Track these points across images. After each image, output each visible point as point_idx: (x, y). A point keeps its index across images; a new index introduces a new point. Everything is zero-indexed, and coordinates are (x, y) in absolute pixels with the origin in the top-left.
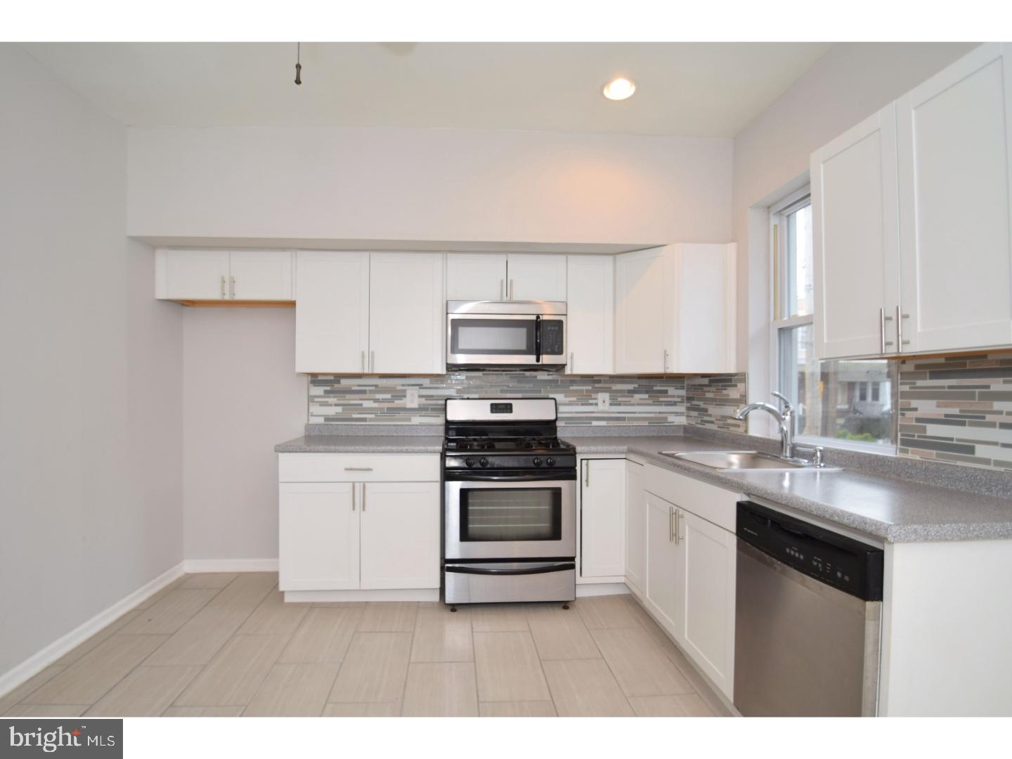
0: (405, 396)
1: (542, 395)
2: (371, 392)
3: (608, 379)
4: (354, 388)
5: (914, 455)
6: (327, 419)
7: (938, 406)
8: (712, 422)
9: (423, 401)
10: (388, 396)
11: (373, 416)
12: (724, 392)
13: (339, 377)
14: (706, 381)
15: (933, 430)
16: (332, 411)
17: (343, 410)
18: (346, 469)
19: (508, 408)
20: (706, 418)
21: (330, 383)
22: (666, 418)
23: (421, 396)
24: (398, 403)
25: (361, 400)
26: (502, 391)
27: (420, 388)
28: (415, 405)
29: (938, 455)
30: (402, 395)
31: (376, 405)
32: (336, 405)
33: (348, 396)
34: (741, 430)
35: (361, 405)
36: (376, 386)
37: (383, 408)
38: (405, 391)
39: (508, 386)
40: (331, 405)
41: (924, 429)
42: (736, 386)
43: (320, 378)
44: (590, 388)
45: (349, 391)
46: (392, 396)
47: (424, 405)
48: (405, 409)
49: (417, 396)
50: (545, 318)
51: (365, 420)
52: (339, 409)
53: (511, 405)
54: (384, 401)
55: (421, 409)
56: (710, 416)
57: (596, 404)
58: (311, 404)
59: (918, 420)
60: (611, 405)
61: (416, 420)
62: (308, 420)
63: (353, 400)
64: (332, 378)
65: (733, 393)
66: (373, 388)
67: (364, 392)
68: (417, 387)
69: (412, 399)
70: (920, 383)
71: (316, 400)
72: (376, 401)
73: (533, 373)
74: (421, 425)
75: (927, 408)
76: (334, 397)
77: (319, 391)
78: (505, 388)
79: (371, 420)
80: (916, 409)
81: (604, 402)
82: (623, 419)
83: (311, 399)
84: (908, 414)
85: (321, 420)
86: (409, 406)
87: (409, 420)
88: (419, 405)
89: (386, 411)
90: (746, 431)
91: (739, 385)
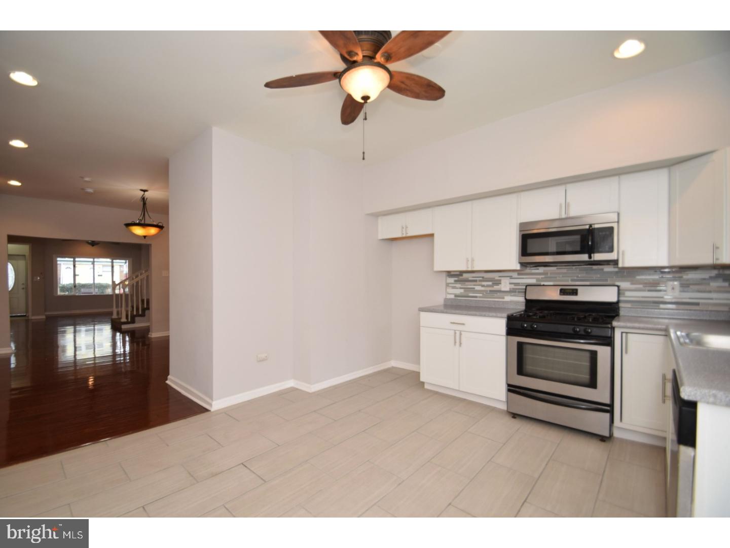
0: (500, 283)
1: (609, 282)
2: (480, 281)
4: (470, 279)
6: (456, 296)
9: (513, 286)
10: (490, 283)
11: (481, 295)
13: (461, 273)
16: (459, 291)
17: (465, 291)
18: (451, 323)
19: (575, 292)
21: (458, 276)
23: (510, 283)
24: (496, 288)
25: (474, 285)
27: (511, 278)
28: (507, 289)
30: (498, 283)
31: (483, 289)
32: (461, 288)
33: (467, 283)
35: (474, 288)
36: (483, 277)
37: (487, 291)
38: (500, 280)
39: (578, 277)
40: (457, 288)
43: (452, 273)
44: (656, 277)
45: (467, 281)
46: (493, 283)
47: (513, 289)
48: (500, 291)
49: (508, 283)
50: (596, 226)
51: (476, 297)
52: (462, 291)
53: (577, 290)
54: (488, 286)
55: (511, 292)
57: (665, 291)
58: (448, 287)
60: (681, 291)
61: (508, 298)
62: (446, 296)
63: (470, 285)
64: (458, 273)
66: (481, 279)
67: (476, 281)
68: (508, 278)
69: (505, 285)
71: (450, 285)
72: (483, 286)
74: (511, 302)
76: (460, 284)
77: (451, 280)
78: (575, 278)
79: (480, 297)
81: (673, 289)
83: (447, 285)
85: (452, 297)
86: (503, 289)
87: (503, 298)
88: (510, 289)
89: (488, 292)
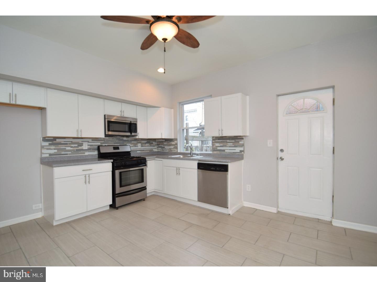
0: (83, 145)
1: (125, 144)
2: (69, 144)
3: (140, 140)
4: (62, 143)
5: (215, 152)
6: (50, 155)
7: (219, 144)
8: (166, 150)
9: (89, 147)
10: (76, 145)
11: (70, 153)
12: (170, 143)
13: (55, 138)
14: (164, 140)
15: (218, 148)
16: (52, 152)
17: (58, 151)
19: (118, 148)
20: (164, 149)
22: (153, 150)
23: (88, 145)
24: (80, 148)
25: (65, 147)
26: (114, 143)
27: (88, 142)
28: (87, 148)
29: (219, 152)
30: (82, 145)
31: (72, 149)
32: (54, 149)
33: (59, 146)
34: (176, 151)
35: (65, 149)
36: (72, 142)
37: (75, 150)
38: (83, 143)
39: (116, 142)
40: (52, 149)
41: (217, 148)
42: (174, 141)
43: (46, 138)
44: (136, 142)
45: (60, 144)
46: (78, 145)
47: (90, 148)
48: (83, 150)
49: (87, 145)
50: (132, 122)
51: (67, 154)
52: (56, 151)
53: (118, 147)
54: (75, 147)
55: (89, 150)
56: (166, 148)
57: (138, 147)
58: (42, 149)
59: (216, 147)
60: (141, 147)
61: (87, 153)
62: (41, 156)
63: (62, 147)
64: (52, 139)
65: (173, 143)
66: (70, 142)
67: (67, 144)
68: (87, 142)
69: (85, 146)
70: (216, 141)
71: (45, 147)
72: (71, 147)
73: (122, 138)
74: (89, 155)
75: (217, 145)
76: (53, 146)
77: (47, 144)
78: (115, 142)
79: (70, 154)
80: (215, 145)
81: (140, 146)
82: (144, 150)
83: (42, 147)
84: (214, 146)
85: (48, 155)
86: (84, 148)
87: (84, 153)
88: (88, 148)
89: (75, 151)
91: (175, 141)
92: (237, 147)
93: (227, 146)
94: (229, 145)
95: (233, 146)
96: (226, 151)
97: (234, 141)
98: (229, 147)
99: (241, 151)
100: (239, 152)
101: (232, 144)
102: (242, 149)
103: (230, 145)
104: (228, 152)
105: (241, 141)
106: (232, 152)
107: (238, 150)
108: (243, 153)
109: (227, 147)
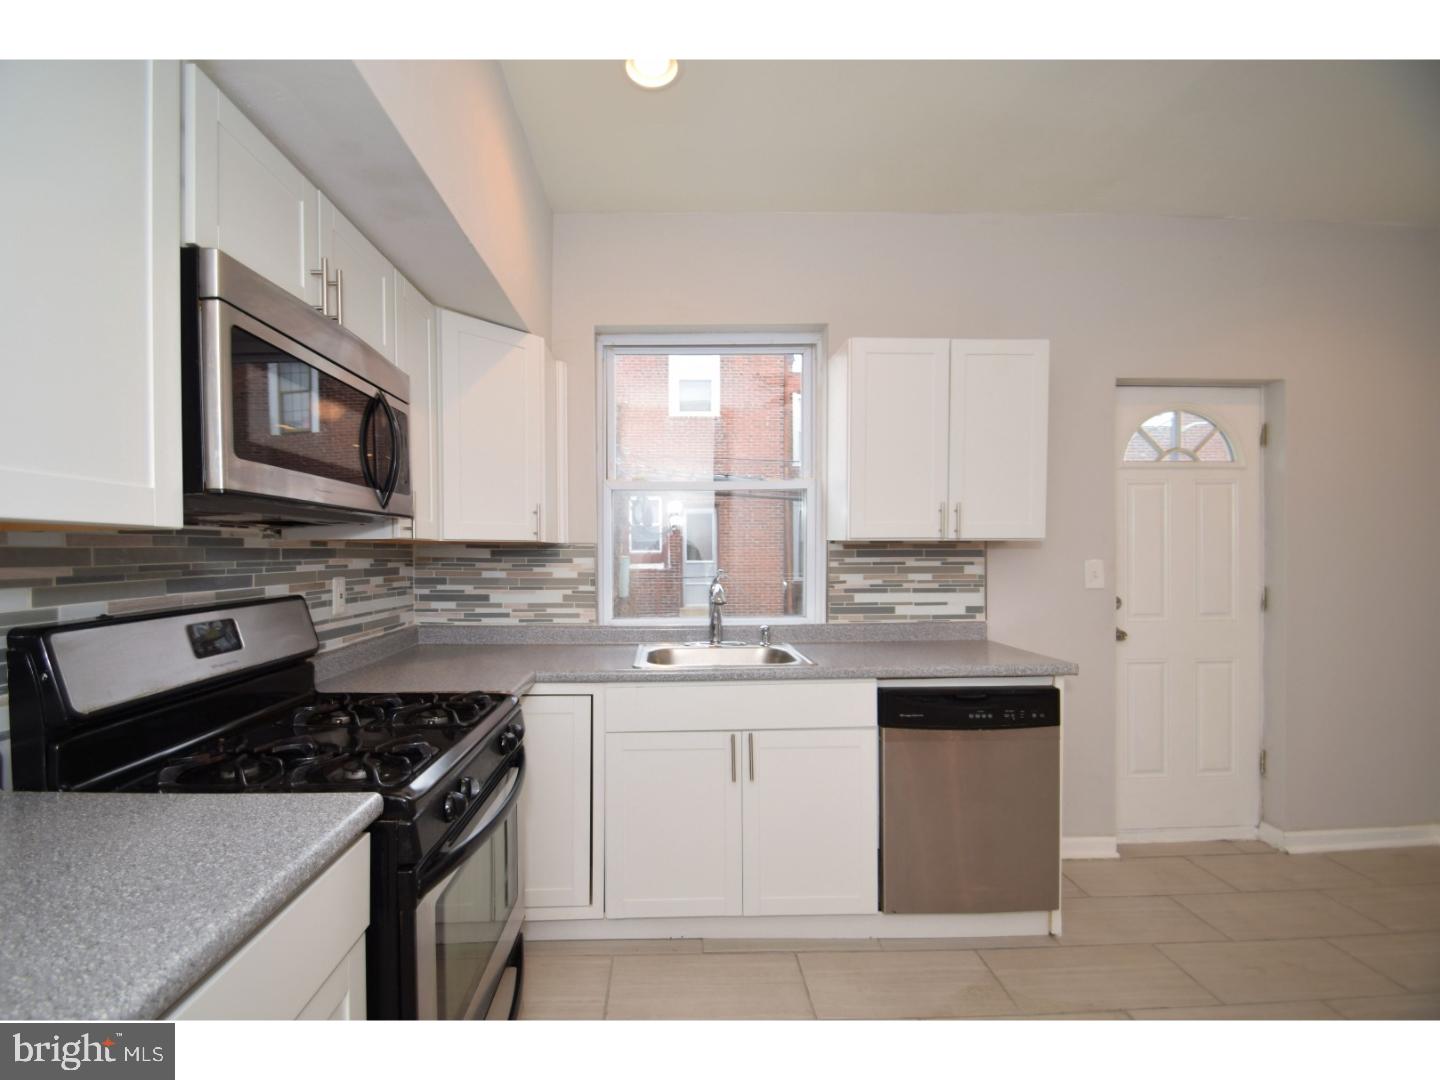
5: (843, 619)
7: (865, 578)
8: (507, 615)
12: (536, 570)
14: (486, 554)
15: (859, 598)
20: (479, 610)
29: (865, 618)
34: (583, 620)
41: (852, 598)
42: (570, 561)
56: (499, 605)
57: (329, 603)
59: (846, 591)
60: (349, 601)
65: (559, 571)
70: (848, 560)
75: (855, 580)
80: (844, 582)
82: (357, 628)
84: (837, 586)
90: (597, 620)
91: (576, 561)
92: (954, 591)
93: (906, 586)
94: (913, 581)
95: (936, 586)
96: (899, 610)
97: (937, 564)
98: (916, 590)
99: (972, 610)
100: (962, 612)
101: (928, 577)
102: (975, 599)
103: (920, 582)
104: (913, 617)
105: (972, 563)
106: (928, 617)
107: (956, 603)
108: (980, 617)
109: (907, 590)
